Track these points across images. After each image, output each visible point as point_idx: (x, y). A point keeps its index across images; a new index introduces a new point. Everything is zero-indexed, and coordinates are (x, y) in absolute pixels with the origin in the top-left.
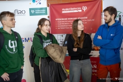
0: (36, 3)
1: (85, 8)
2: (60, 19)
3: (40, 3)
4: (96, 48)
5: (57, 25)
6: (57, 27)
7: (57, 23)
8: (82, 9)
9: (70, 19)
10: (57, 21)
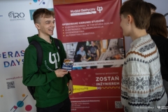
0: (38, 2)
1: (100, 9)
2: (68, 24)
3: (44, 3)
4: (116, 57)
5: (65, 31)
6: (65, 34)
7: (64, 29)
8: (96, 10)
9: (82, 23)
10: (64, 26)
